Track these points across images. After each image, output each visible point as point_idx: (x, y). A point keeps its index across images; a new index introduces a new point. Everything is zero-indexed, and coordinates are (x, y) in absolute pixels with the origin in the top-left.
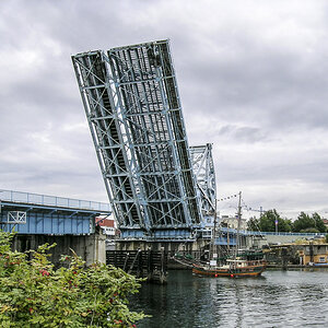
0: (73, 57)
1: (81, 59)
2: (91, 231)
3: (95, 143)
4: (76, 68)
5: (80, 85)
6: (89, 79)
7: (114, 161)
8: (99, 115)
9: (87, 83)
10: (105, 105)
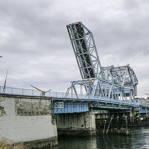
0: (67, 26)
1: (71, 27)
2: (88, 110)
3: (79, 66)
4: (69, 31)
5: (71, 39)
6: (75, 36)
7: (89, 74)
8: (81, 52)
9: (74, 38)
10: (83, 47)
